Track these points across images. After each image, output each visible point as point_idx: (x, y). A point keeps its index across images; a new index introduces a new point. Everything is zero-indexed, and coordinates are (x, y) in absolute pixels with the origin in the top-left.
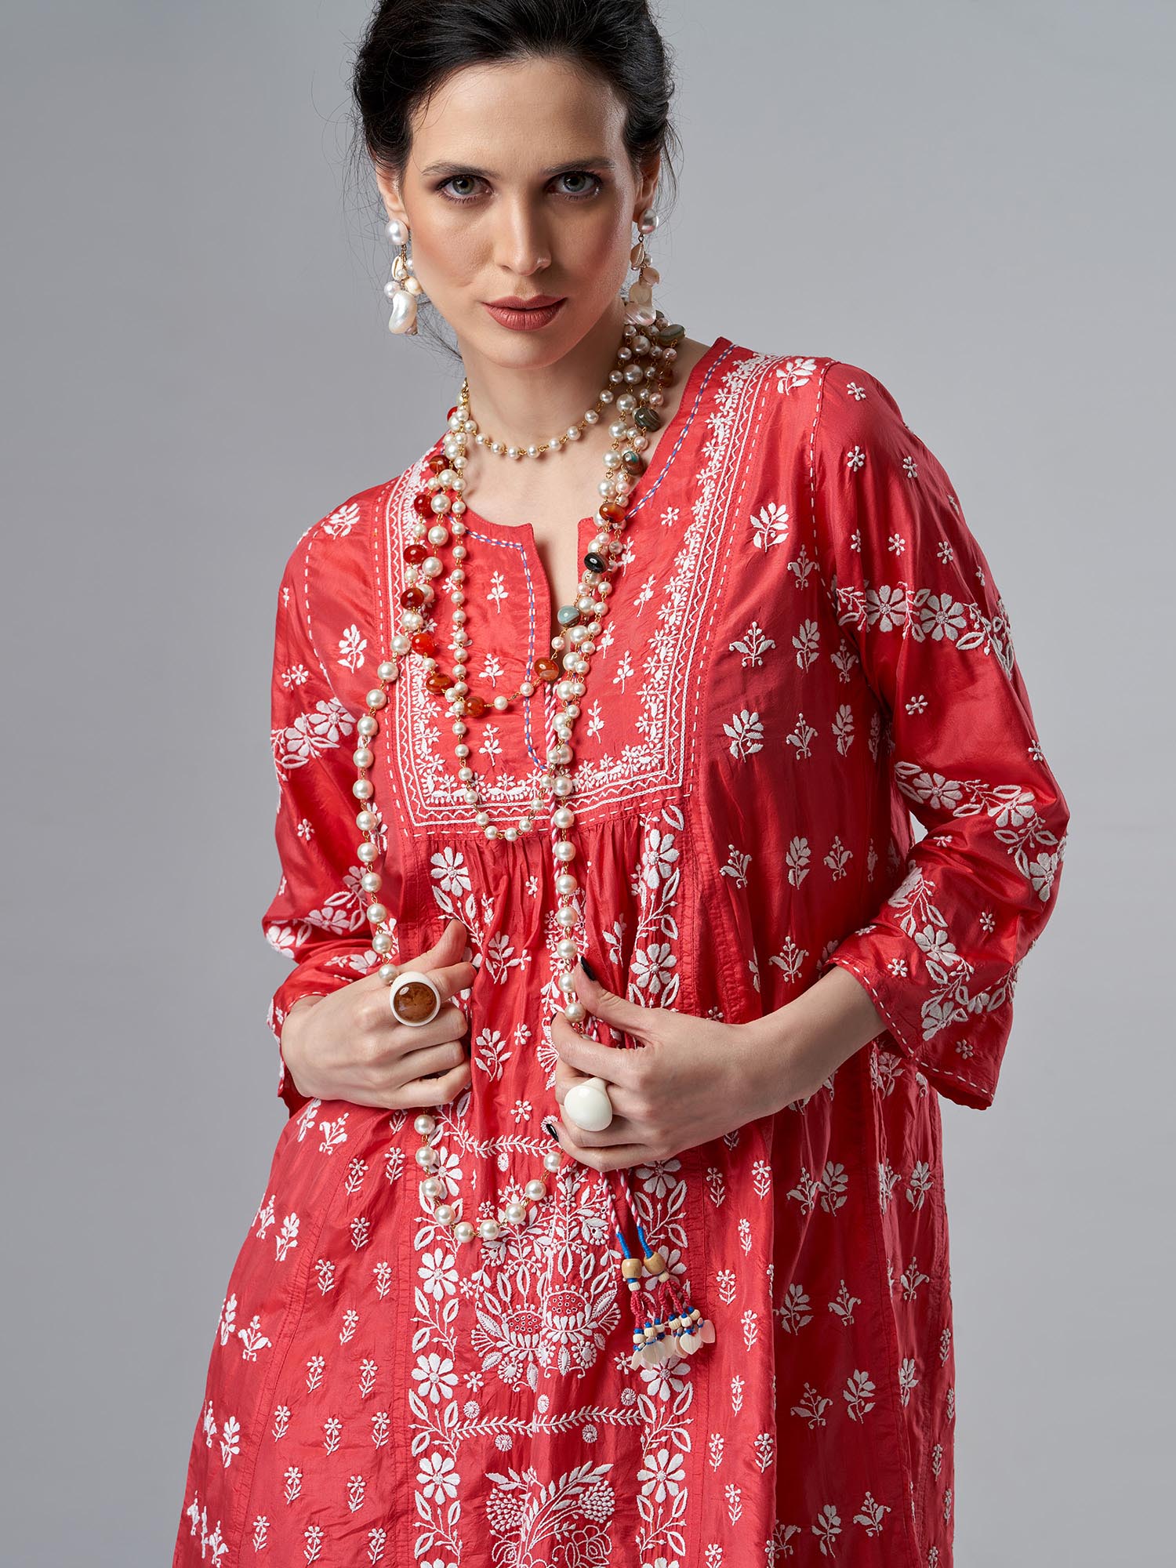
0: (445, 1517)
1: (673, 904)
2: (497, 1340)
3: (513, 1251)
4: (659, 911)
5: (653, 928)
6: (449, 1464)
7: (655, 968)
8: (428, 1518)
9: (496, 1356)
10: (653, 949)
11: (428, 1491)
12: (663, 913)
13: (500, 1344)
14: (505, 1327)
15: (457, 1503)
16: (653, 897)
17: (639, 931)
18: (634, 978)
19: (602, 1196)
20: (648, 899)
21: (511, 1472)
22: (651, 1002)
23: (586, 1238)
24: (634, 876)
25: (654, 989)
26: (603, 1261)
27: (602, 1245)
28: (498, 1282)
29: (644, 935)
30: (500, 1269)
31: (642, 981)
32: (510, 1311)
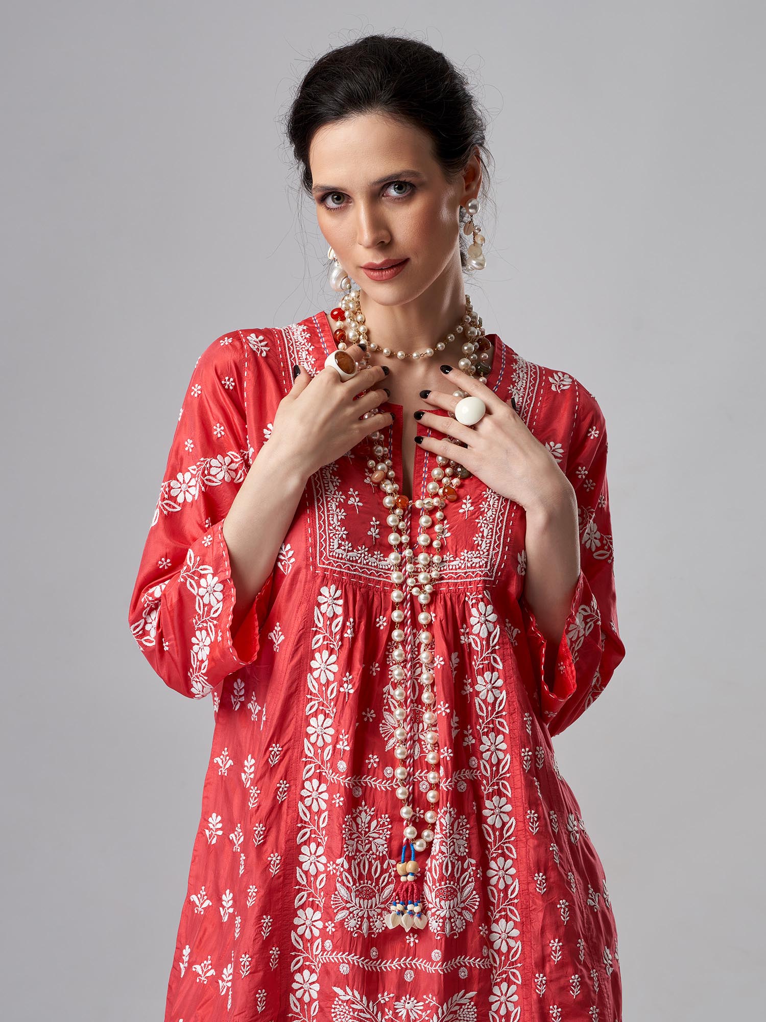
0: (309, 1010)
1: (497, 647)
2: (347, 902)
3: (360, 847)
4: (489, 651)
5: (486, 662)
6: (314, 977)
7: (489, 686)
8: (298, 1011)
9: (345, 913)
10: (487, 675)
11: (299, 994)
12: (492, 653)
13: (348, 905)
14: (353, 894)
15: (316, 1003)
16: (484, 643)
17: (477, 664)
18: (477, 693)
19: (463, 826)
20: (482, 644)
21: (347, 988)
22: (490, 708)
23: (457, 853)
24: (462, 630)
25: (490, 699)
26: (465, 866)
27: (465, 856)
28: (353, 866)
29: (481, 666)
30: (353, 858)
31: (482, 695)
32: (357, 885)
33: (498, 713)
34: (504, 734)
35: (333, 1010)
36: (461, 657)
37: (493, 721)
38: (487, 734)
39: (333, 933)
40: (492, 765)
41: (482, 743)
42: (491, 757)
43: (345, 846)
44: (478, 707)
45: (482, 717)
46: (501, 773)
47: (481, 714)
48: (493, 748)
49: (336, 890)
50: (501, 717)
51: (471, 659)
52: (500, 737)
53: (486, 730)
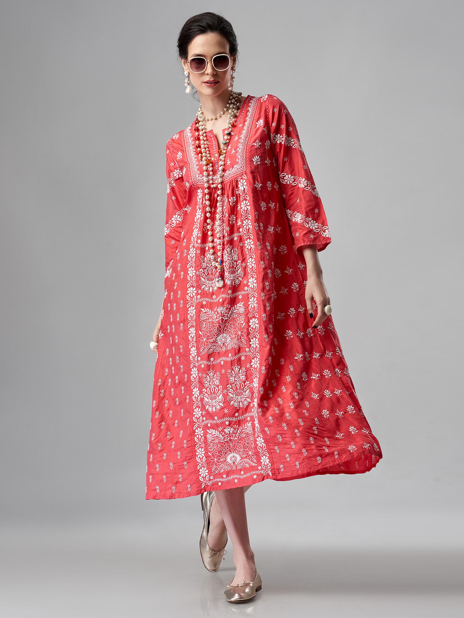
1: (247, 193)
2: (204, 283)
3: (208, 265)
4: (245, 194)
5: (244, 198)
6: (194, 308)
7: (245, 205)
8: (190, 320)
9: (204, 286)
10: (244, 202)
11: (190, 314)
12: (246, 195)
14: (206, 280)
15: (195, 315)
16: (243, 192)
17: (241, 199)
18: (241, 208)
19: (236, 251)
20: (242, 192)
21: (205, 309)
22: (246, 212)
23: (234, 259)
24: (237, 189)
25: (246, 209)
26: (238, 263)
27: (237, 260)
28: (205, 271)
29: (242, 199)
30: (205, 268)
31: (243, 208)
32: (207, 277)
33: (248, 213)
34: (250, 219)
35: (200, 316)
36: (237, 198)
37: (247, 216)
38: (245, 220)
39: (201, 293)
40: (247, 230)
41: (243, 223)
42: (246, 227)
43: (202, 265)
44: (242, 212)
45: (243, 215)
46: (250, 232)
47: (243, 214)
48: (247, 224)
49: (201, 279)
50: (249, 214)
51: (240, 198)
52: (249, 221)
53: (245, 219)
